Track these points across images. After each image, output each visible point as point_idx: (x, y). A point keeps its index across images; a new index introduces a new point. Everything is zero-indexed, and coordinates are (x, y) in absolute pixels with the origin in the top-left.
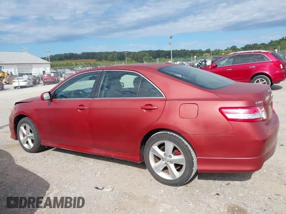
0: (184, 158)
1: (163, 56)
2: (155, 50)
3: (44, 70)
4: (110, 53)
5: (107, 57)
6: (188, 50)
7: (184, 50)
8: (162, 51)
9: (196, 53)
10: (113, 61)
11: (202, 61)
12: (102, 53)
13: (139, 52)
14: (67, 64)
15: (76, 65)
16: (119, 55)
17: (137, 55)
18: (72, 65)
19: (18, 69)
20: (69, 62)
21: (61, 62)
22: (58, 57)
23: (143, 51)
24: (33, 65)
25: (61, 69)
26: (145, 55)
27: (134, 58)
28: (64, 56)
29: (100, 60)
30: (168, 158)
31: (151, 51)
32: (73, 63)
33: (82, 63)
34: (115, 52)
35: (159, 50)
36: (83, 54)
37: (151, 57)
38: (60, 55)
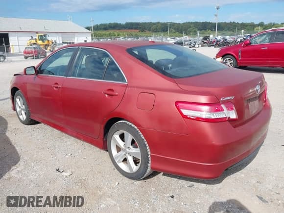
0: (139, 152)
1: (209, 29)
2: (201, 22)
3: (86, 39)
4: (154, 24)
5: (150, 28)
6: (238, 23)
7: (234, 22)
8: (210, 23)
9: (247, 26)
10: (156, 32)
11: (247, 36)
12: (145, 23)
13: (184, 23)
14: (110, 34)
15: (119, 35)
16: (163, 26)
17: (182, 27)
18: (115, 35)
19: (62, 38)
20: (112, 32)
21: (104, 32)
22: (103, 27)
23: (189, 23)
24: (76, 34)
25: (104, 39)
26: (190, 27)
27: (178, 29)
28: (109, 26)
29: (143, 31)
30: (127, 150)
31: (197, 23)
32: (116, 33)
33: (125, 34)
34: (159, 23)
35: (206, 22)
36: (128, 24)
37: (196, 29)
38: (105, 25)
